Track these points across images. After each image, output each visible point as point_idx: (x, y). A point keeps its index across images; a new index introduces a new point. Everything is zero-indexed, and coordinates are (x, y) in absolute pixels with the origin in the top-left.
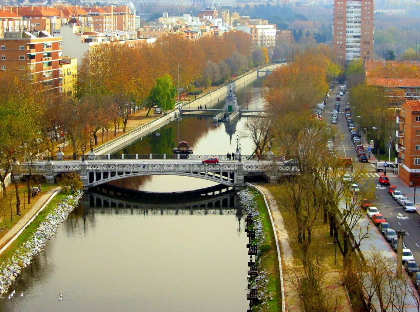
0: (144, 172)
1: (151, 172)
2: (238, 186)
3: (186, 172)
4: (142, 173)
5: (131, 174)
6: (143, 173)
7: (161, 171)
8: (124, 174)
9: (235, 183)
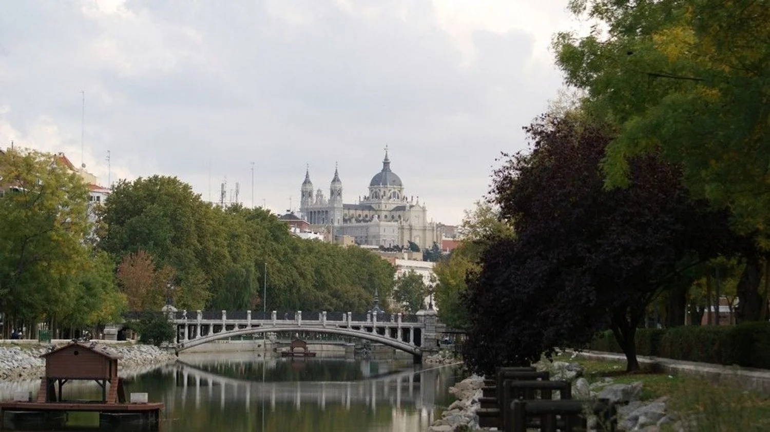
0: (270, 326)
1: (282, 326)
2: (427, 349)
3: (341, 327)
4: (264, 326)
5: (248, 328)
6: (267, 326)
7: (298, 325)
8: (236, 329)
9: (421, 346)
